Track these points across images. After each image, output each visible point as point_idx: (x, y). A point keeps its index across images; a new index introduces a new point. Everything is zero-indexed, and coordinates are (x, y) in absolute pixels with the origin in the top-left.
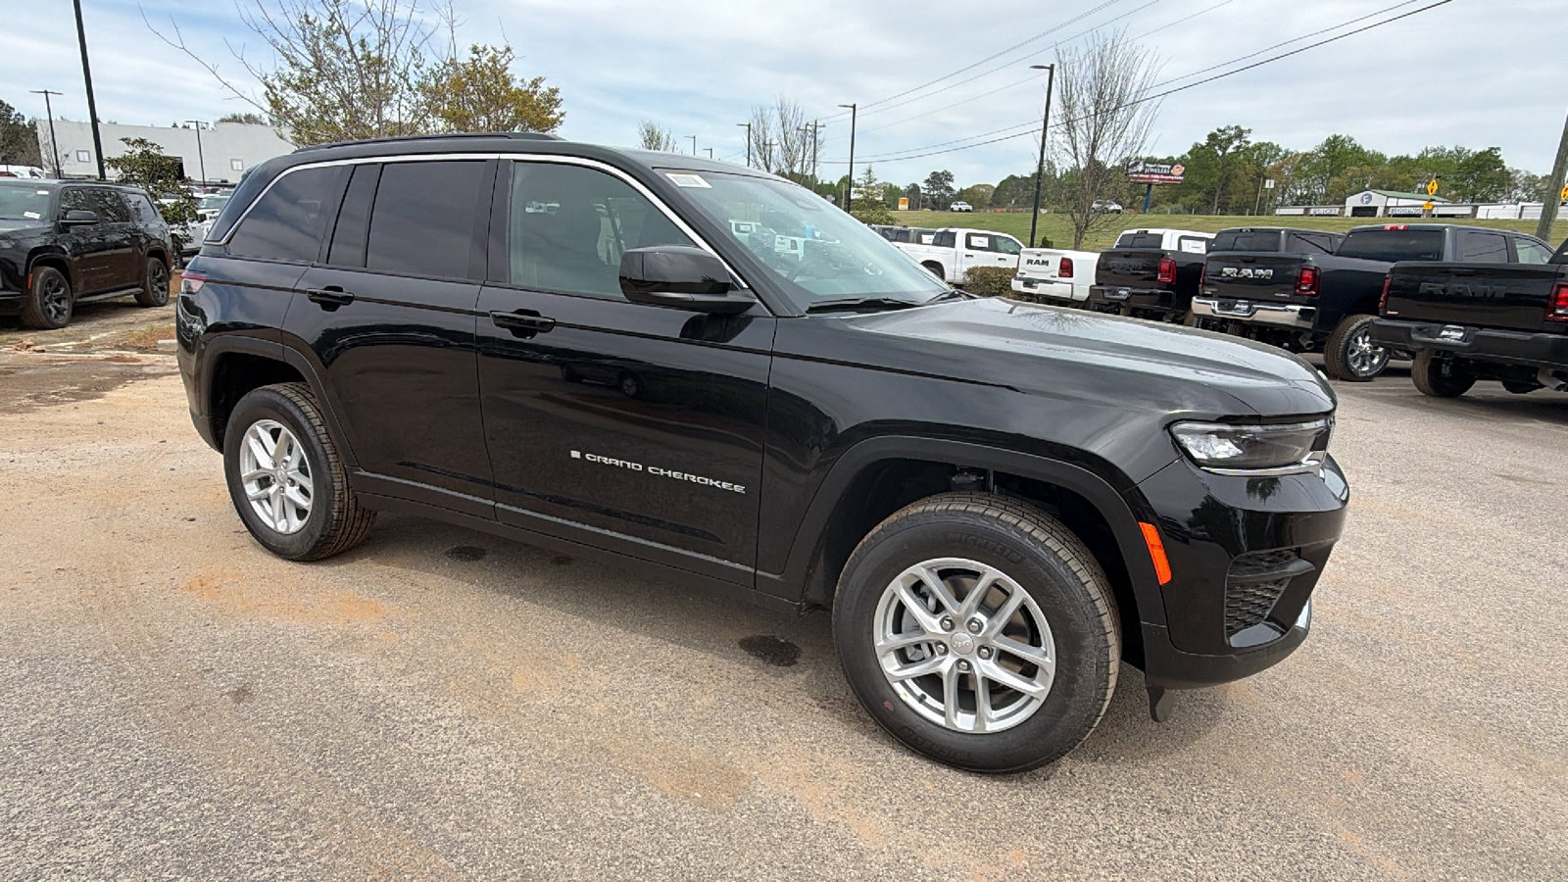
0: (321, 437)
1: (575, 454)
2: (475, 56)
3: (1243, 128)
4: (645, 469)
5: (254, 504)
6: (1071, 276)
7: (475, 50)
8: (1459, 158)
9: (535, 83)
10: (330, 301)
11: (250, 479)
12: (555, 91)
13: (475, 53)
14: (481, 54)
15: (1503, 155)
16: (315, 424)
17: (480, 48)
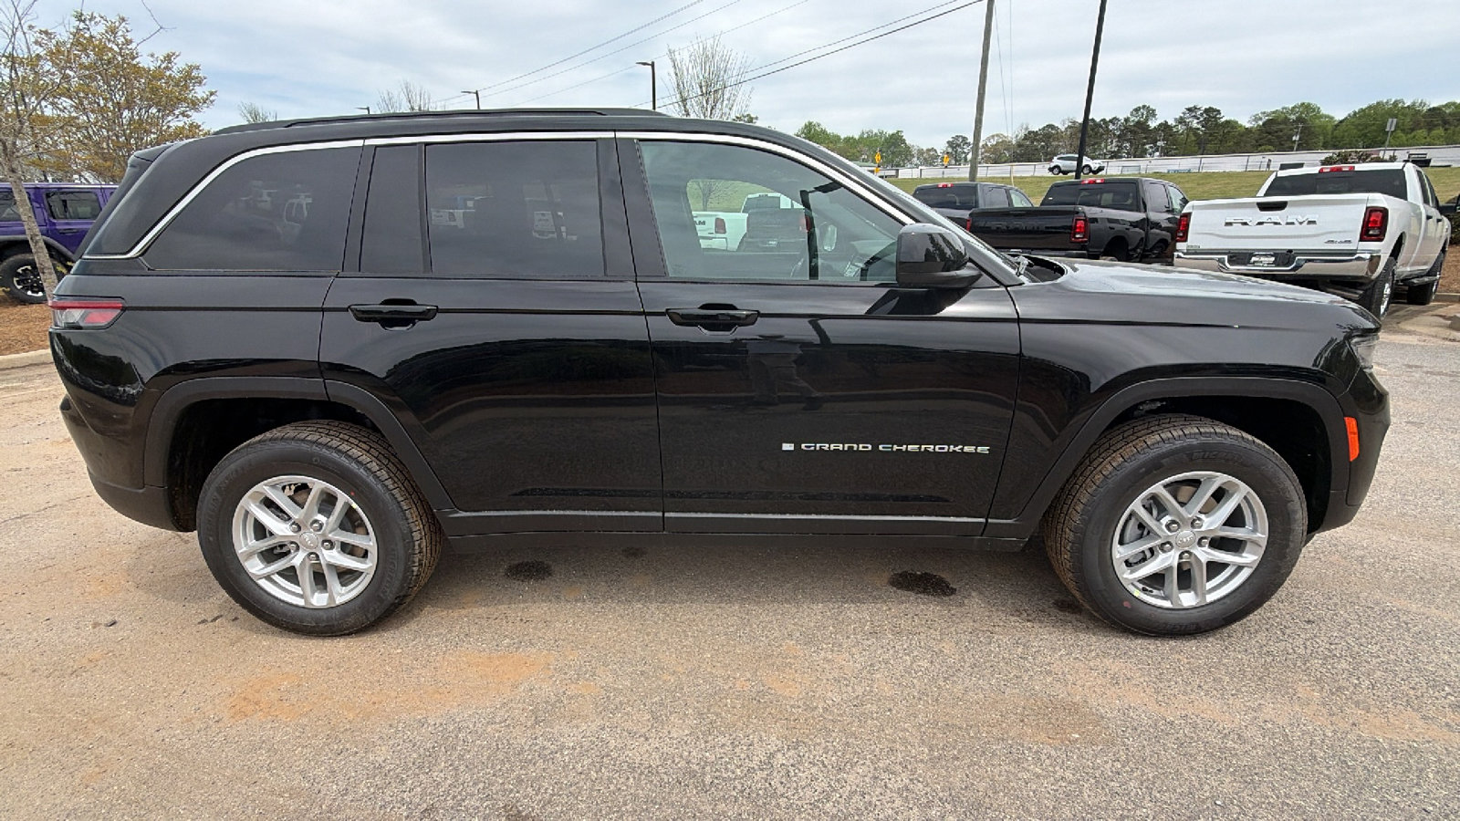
0: (386, 483)
1: (787, 447)
2: (82, 25)
3: (752, 116)
4: (875, 447)
5: (264, 583)
6: (725, 232)
7: (80, 17)
8: (881, 138)
9: (168, 58)
10: (396, 316)
11: (250, 555)
12: (192, 68)
13: (80, 20)
14: (87, 22)
15: (905, 136)
16: (374, 470)
17: (87, 14)
